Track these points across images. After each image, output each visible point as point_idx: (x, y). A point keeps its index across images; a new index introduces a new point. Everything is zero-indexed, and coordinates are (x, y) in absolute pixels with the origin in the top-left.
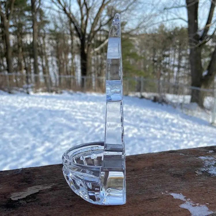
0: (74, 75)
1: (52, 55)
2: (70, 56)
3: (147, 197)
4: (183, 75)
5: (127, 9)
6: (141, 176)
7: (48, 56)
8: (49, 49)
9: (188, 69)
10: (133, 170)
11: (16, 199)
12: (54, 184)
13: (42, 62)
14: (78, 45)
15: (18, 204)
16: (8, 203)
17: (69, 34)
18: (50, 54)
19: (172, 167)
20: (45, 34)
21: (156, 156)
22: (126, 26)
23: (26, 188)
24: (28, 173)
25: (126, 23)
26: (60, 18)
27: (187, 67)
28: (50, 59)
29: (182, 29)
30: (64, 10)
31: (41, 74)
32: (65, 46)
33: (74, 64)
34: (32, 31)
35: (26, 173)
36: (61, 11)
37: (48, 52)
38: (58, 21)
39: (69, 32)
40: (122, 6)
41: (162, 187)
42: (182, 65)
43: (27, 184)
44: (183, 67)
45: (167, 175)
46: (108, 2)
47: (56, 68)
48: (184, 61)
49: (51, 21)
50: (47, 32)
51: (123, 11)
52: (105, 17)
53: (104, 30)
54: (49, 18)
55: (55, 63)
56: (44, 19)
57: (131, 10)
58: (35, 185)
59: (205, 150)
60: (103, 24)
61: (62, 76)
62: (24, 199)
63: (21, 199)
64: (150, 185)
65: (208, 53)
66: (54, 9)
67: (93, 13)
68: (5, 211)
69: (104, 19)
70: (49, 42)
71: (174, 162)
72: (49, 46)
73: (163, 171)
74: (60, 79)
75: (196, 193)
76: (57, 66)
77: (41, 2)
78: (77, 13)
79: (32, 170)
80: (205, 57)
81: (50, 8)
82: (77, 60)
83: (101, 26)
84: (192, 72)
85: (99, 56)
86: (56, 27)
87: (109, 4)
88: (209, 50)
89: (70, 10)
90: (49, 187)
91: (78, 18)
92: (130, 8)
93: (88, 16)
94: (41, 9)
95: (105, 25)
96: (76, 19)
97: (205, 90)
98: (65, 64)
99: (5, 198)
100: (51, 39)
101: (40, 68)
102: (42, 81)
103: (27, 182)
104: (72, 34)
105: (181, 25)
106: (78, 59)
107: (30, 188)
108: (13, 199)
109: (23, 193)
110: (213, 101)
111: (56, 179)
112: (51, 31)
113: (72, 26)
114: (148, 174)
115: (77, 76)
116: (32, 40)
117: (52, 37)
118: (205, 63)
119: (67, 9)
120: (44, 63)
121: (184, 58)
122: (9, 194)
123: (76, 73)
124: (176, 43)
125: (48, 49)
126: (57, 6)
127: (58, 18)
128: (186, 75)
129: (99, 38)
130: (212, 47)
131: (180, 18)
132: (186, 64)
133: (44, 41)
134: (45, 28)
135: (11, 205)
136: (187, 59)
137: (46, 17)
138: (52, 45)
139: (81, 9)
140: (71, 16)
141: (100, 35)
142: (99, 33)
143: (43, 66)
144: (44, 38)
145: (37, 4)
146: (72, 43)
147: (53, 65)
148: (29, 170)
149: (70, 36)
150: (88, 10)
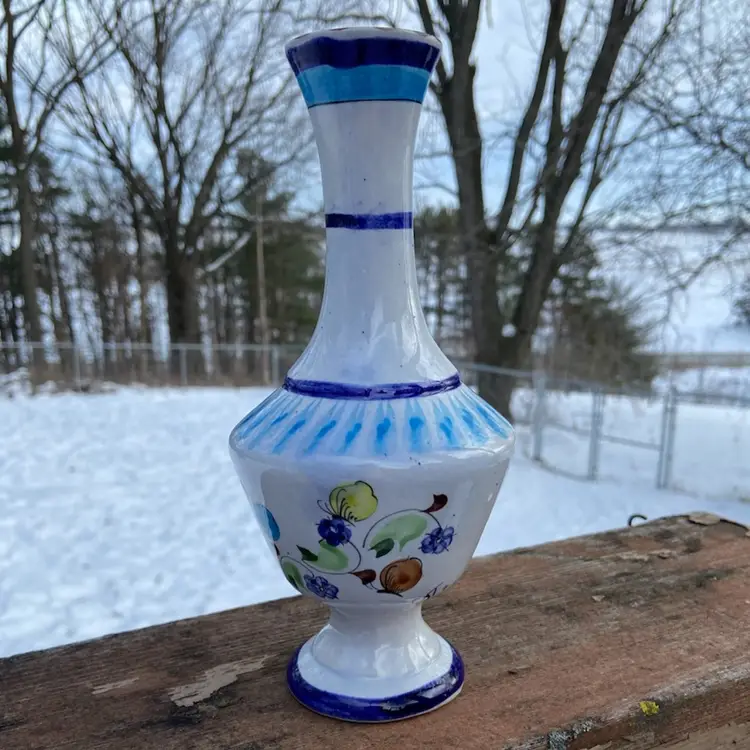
0: (149, 340)
1: (79, 286)
2: (134, 288)
3: (505, 668)
4: (452, 333)
5: (293, 157)
6: (471, 617)
7: (69, 287)
8: (71, 268)
9: (465, 317)
10: (449, 605)
11: (189, 702)
12: (266, 657)
13: (52, 304)
14: (157, 256)
15: (198, 713)
16: (172, 713)
17: (127, 225)
18: (73, 282)
19: (535, 590)
20: (56, 223)
21: (488, 564)
22: (293, 204)
23: (201, 671)
24: (188, 633)
25: (293, 195)
26: (101, 181)
27: (461, 311)
28: (74, 295)
29: (443, 212)
30: (113, 156)
31: (49, 339)
32: (118, 257)
33: (146, 309)
34: (16, 216)
35: (181, 634)
36: (102, 159)
37: (69, 277)
38: (94, 188)
39: (129, 219)
40: (278, 150)
41: (529, 642)
42: (447, 307)
43: (196, 661)
44: (452, 313)
45: (532, 611)
46: (239, 139)
47: (95, 321)
48: (452, 298)
49: (75, 188)
50: (62, 219)
51: (281, 164)
52: (231, 180)
53: (229, 214)
54: (69, 182)
55: (88, 307)
56: (53, 184)
57: (304, 161)
58: (219, 662)
59: (599, 542)
60: (229, 198)
61: (113, 345)
62: (206, 701)
63: (200, 702)
64: (500, 639)
65: (512, 274)
66: (82, 156)
67: (197, 167)
68: (174, 734)
69: (229, 184)
70: (69, 249)
71: (537, 578)
72: (70, 259)
73: (519, 603)
74: (107, 352)
75: (609, 648)
76: (97, 316)
77: (44, 136)
78: (150, 166)
79: (192, 625)
80: (506, 285)
81: (70, 151)
82: (158, 298)
83: (222, 202)
84: (474, 325)
85: (221, 288)
86: (91, 204)
87: (242, 144)
88: (515, 267)
89: (129, 158)
90: (258, 665)
91: (156, 180)
92: (300, 155)
93: (182, 176)
94: (43, 154)
95: (232, 200)
96: (150, 183)
97: (513, 373)
98: (121, 309)
99: (157, 701)
100: (75, 239)
101: (46, 323)
102: (52, 358)
103: (195, 657)
104: (137, 224)
105: (440, 202)
106: (158, 294)
107: (211, 671)
108: (179, 704)
109: (197, 685)
110: (535, 401)
111: (268, 643)
112: (73, 216)
113: (139, 203)
114: (485, 611)
115: (159, 344)
116: (17, 242)
117: (78, 232)
118: (507, 303)
119: (121, 156)
120: (58, 311)
121: (451, 288)
122: (162, 690)
123: (155, 337)
124: (428, 248)
125: (67, 269)
126: (90, 146)
127: (94, 180)
128: (460, 334)
129: (217, 237)
130: (523, 258)
131: (437, 185)
132: (458, 304)
133: (54, 245)
134: (56, 208)
135: (182, 718)
136: (459, 292)
137: (59, 179)
138: (77, 256)
139: (162, 156)
140: (134, 174)
141: (221, 228)
142: (216, 222)
143: (53, 317)
144: (53, 236)
145: (29, 142)
146: (140, 250)
147: (85, 315)
148: (185, 626)
149: (131, 231)
150: (182, 160)
